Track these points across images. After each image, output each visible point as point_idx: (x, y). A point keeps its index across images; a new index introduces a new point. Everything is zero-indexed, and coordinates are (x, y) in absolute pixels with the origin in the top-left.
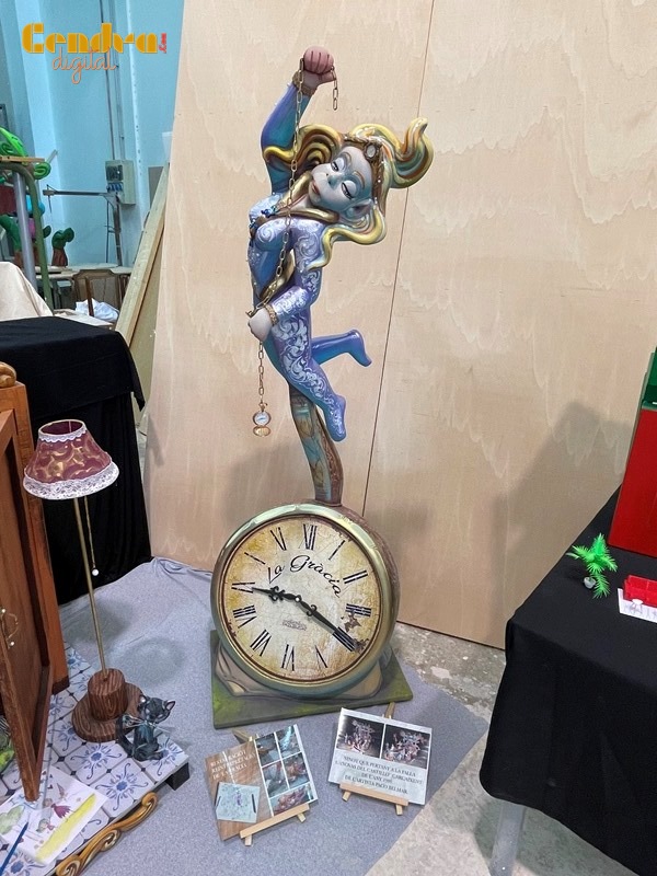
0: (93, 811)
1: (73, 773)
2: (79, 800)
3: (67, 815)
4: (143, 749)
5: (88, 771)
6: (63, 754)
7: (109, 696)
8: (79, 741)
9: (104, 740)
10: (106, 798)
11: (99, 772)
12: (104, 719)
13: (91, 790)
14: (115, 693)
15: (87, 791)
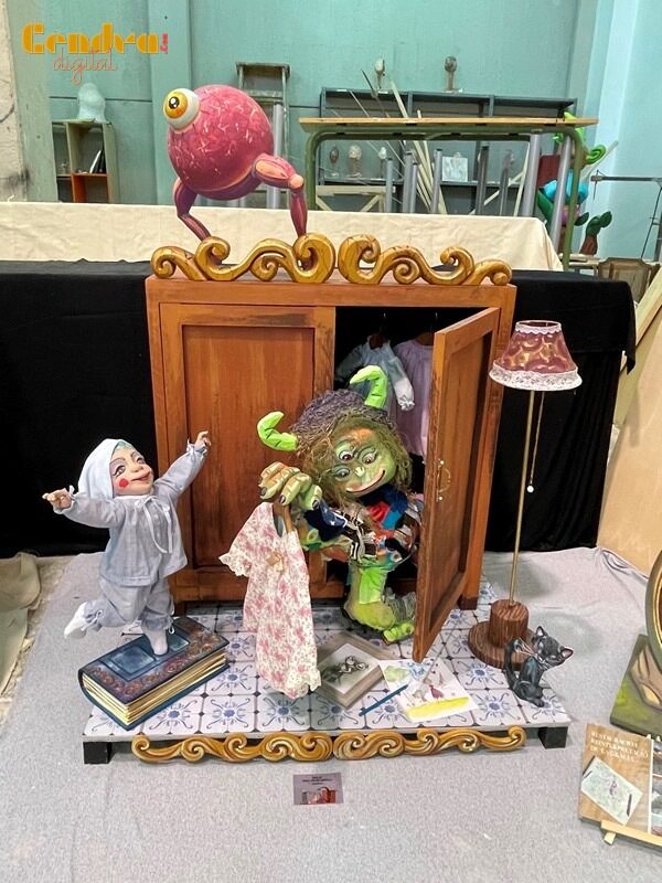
0: (462, 709)
1: (456, 673)
2: (453, 694)
3: (440, 699)
4: (527, 686)
5: (469, 680)
6: (452, 655)
7: (508, 622)
8: (470, 654)
9: (491, 663)
10: (477, 707)
11: (476, 684)
12: (497, 645)
13: (467, 694)
14: (515, 622)
15: (461, 692)
